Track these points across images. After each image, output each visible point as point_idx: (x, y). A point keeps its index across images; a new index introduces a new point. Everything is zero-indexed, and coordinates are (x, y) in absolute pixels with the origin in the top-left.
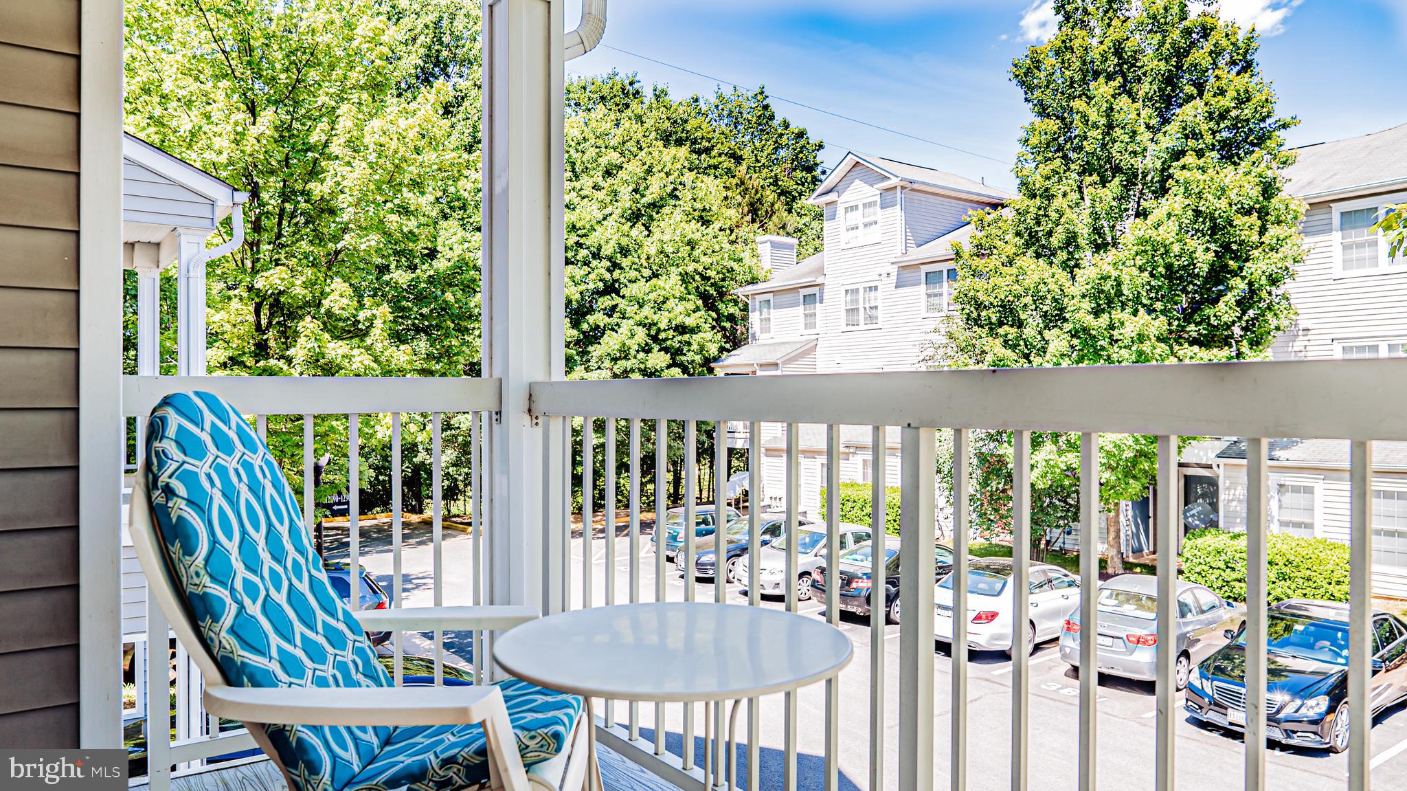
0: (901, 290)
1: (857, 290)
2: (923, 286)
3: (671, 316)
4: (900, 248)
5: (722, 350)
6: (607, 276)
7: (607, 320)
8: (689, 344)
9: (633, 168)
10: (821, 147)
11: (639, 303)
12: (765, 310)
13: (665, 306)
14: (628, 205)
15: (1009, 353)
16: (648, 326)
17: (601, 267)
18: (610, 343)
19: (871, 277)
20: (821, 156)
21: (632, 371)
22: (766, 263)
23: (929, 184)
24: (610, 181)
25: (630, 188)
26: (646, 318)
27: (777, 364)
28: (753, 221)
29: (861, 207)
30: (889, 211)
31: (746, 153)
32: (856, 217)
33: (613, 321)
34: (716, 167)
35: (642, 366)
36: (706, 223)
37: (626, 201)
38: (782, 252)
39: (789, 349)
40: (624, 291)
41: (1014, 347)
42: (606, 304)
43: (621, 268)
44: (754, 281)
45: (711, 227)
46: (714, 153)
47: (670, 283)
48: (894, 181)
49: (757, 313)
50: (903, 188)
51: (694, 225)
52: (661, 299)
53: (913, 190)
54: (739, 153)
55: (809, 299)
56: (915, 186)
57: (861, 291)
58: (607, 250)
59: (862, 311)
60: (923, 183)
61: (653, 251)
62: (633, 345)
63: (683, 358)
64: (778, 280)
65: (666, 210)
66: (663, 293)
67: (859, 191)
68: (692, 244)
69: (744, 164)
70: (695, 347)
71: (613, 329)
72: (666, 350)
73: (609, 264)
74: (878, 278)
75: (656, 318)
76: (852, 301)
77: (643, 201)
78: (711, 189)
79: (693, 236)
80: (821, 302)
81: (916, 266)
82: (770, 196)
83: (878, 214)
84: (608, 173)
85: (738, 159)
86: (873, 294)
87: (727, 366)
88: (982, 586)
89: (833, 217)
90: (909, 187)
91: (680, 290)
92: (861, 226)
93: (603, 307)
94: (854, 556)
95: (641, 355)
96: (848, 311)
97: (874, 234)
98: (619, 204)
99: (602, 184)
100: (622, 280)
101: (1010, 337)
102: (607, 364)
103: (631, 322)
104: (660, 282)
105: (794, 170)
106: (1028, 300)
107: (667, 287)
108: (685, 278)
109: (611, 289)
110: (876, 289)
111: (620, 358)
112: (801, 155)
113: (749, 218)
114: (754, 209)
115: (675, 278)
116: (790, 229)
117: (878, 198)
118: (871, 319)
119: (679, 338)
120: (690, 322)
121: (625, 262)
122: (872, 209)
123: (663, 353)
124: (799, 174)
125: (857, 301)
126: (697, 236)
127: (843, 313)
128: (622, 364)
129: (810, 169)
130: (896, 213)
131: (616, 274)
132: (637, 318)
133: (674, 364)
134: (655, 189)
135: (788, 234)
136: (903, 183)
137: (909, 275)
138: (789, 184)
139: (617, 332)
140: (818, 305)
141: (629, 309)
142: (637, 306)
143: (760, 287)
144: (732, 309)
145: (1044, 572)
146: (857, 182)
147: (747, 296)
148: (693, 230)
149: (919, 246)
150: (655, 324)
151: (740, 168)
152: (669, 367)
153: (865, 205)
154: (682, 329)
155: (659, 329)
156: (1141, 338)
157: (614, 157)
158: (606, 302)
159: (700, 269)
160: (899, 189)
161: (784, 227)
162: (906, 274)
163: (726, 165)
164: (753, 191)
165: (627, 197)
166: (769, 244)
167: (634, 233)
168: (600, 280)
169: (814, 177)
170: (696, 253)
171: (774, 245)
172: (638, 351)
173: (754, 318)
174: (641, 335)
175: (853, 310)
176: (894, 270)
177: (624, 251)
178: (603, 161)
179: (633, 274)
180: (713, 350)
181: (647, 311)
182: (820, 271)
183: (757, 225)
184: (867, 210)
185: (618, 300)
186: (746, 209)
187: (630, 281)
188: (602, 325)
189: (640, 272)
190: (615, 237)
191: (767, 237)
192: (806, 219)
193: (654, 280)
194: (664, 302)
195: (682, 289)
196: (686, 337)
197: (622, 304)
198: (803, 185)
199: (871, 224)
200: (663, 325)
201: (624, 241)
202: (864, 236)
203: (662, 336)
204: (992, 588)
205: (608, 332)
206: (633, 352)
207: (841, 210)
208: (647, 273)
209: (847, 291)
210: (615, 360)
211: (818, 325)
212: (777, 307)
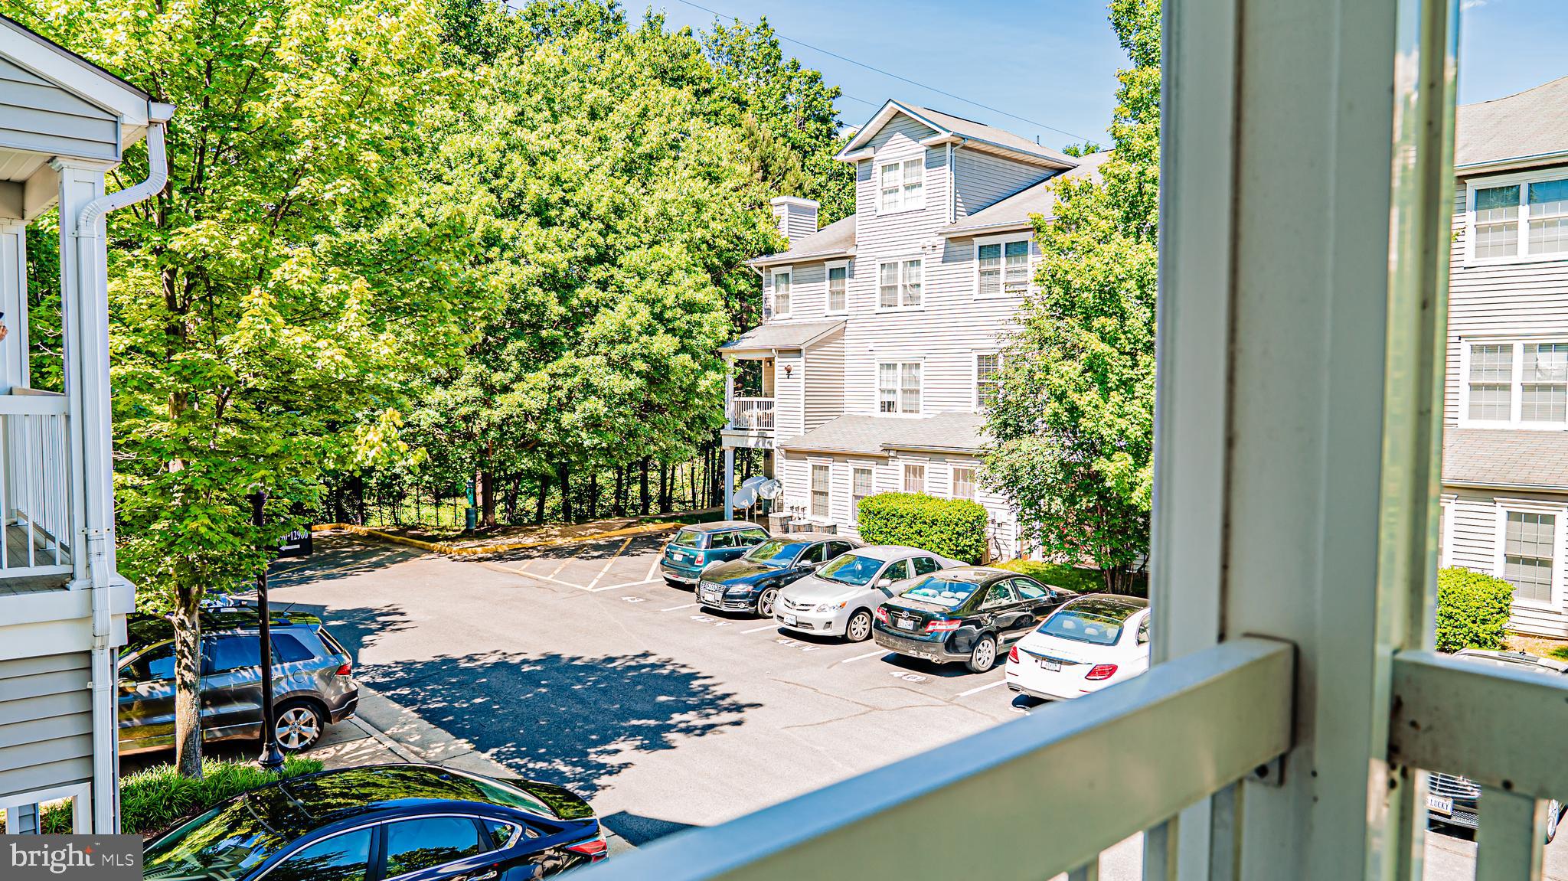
0: (950, 266)
1: (896, 264)
2: (976, 262)
3: (680, 290)
4: (948, 217)
5: (731, 333)
6: (600, 241)
7: (600, 294)
8: (699, 324)
9: (627, 109)
10: (837, 94)
11: (639, 274)
12: (783, 286)
13: (671, 278)
14: (620, 155)
15: (1105, 348)
16: (652, 303)
17: (592, 230)
18: (606, 323)
19: (912, 251)
20: (837, 105)
21: (633, 357)
22: (784, 231)
23: (983, 142)
24: (598, 124)
25: (623, 134)
26: (649, 292)
27: (799, 351)
28: (764, 179)
29: (901, 166)
30: (936, 172)
31: (750, 96)
32: (897, 178)
33: (608, 295)
34: (717, 114)
35: (646, 352)
36: (714, 179)
37: (618, 148)
38: (800, 218)
39: (812, 333)
40: (621, 260)
41: (1112, 341)
42: (599, 276)
43: (617, 232)
44: (770, 251)
45: (723, 185)
46: (715, 95)
47: (674, 252)
48: (944, 136)
49: (773, 288)
50: (953, 145)
51: (701, 184)
52: (665, 269)
53: (964, 148)
54: (744, 98)
55: (836, 274)
56: (968, 143)
57: (901, 265)
58: (600, 209)
59: (900, 289)
60: (976, 140)
61: (652, 212)
62: (634, 324)
63: (694, 342)
64: (797, 250)
65: (665, 163)
66: (668, 262)
67: (902, 148)
68: (699, 206)
69: (750, 110)
70: (706, 328)
71: (606, 306)
72: (672, 331)
73: (601, 226)
74: (920, 250)
75: (661, 292)
76: (889, 278)
77: (639, 150)
78: (721, 141)
79: (700, 196)
80: (852, 276)
81: (968, 239)
82: (782, 150)
83: (924, 174)
84: (593, 115)
85: (743, 105)
86: (914, 270)
87: (738, 352)
88: (1089, 631)
89: (868, 176)
90: (961, 145)
91: (685, 259)
92: (902, 189)
93: (595, 279)
94: (923, 590)
95: (645, 338)
96: (883, 288)
97: (918, 199)
98: (610, 153)
99: (589, 128)
100: (618, 246)
101: (1108, 329)
102: (603, 348)
103: (630, 297)
104: (663, 249)
105: (807, 119)
106: (1132, 284)
107: (672, 256)
108: (691, 246)
109: (604, 257)
110: (918, 262)
111: (620, 342)
112: (815, 103)
113: (760, 175)
114: (765, 167)
115: (678, 247)
116: (807, 188)
117: (923, 157)
118: (912, 299)
119: (688, 317)
120: (701, 297)
121: (621, 225)
122: (915, 169)
123: (670, 335)
124: (812, 125)
125: (895, 277)
126: (706, 197)
127: (878, 291)
128: (622, 348)
129: (824, 120)
130: (946, 173)
131: (611, 236)
132: (639, 292)
133: (683, 349)
134: (653, 136)
135: (805, 195)
136: (954, 139)
137: (956, 247)
138: (797, 135)
139: (613, 309)
140: (847, 280)
141: (627, 281)
142: (637, 278)
143: (777, 258)
144: (743, 286)
146: (898, 136)
147: (761, 269)
148: (698, 187)
149: (971, 214)
150: (660, 301)
151: (745, 115)
152: (676, 353)
153: (906, 164)
154: (690, 307)
155: (664, 306)
157: (603, 95)
158: (598, 272)
159: (708, 236)
160: (949, 145)
161: (800, 187)
162: (956, 245)
163: (729, 111)
164: (765, 143)
165: (620, 145)
166: (786, 207)
167: (629, 189)
168: (592, 246)
169: (829, 130)
170: (705, 216)
171: (793, 208)
172: (640, 334)
173: (770, 292)
174: (644, 313)
175: (890, 288)
176: (940, 242)
177: (619, 211)
178: (588, 98)
179: (631, 240)
180: (723, 333)
181: (650, 284)
182: (851, 239)
183: (769, 184)
184: (909, 170)
185: (614, 270)
186: (756, 164)
187: (628, 248)
188: (594, 301)
189: (638, 236)
190: (609, 193)
191: (782, 199)
192: (823, 179)
193: (656, 247)
194: (669, 274)
195: (689, 259)
196: (696, 316)
197: (619, 275)
198: (817, 138)
199: (914, 187)
200: (669, 301)
201: (619, 199)
202: (905, 201)
203: (668, 314)
204: (1104, 634)
205: (602, 309)
206: (634, 334)
207: (877, 168)
208: (646, 238)
209: (883, 265)
210: (612, 342)
211: (847, 305)
212: (797, 282)
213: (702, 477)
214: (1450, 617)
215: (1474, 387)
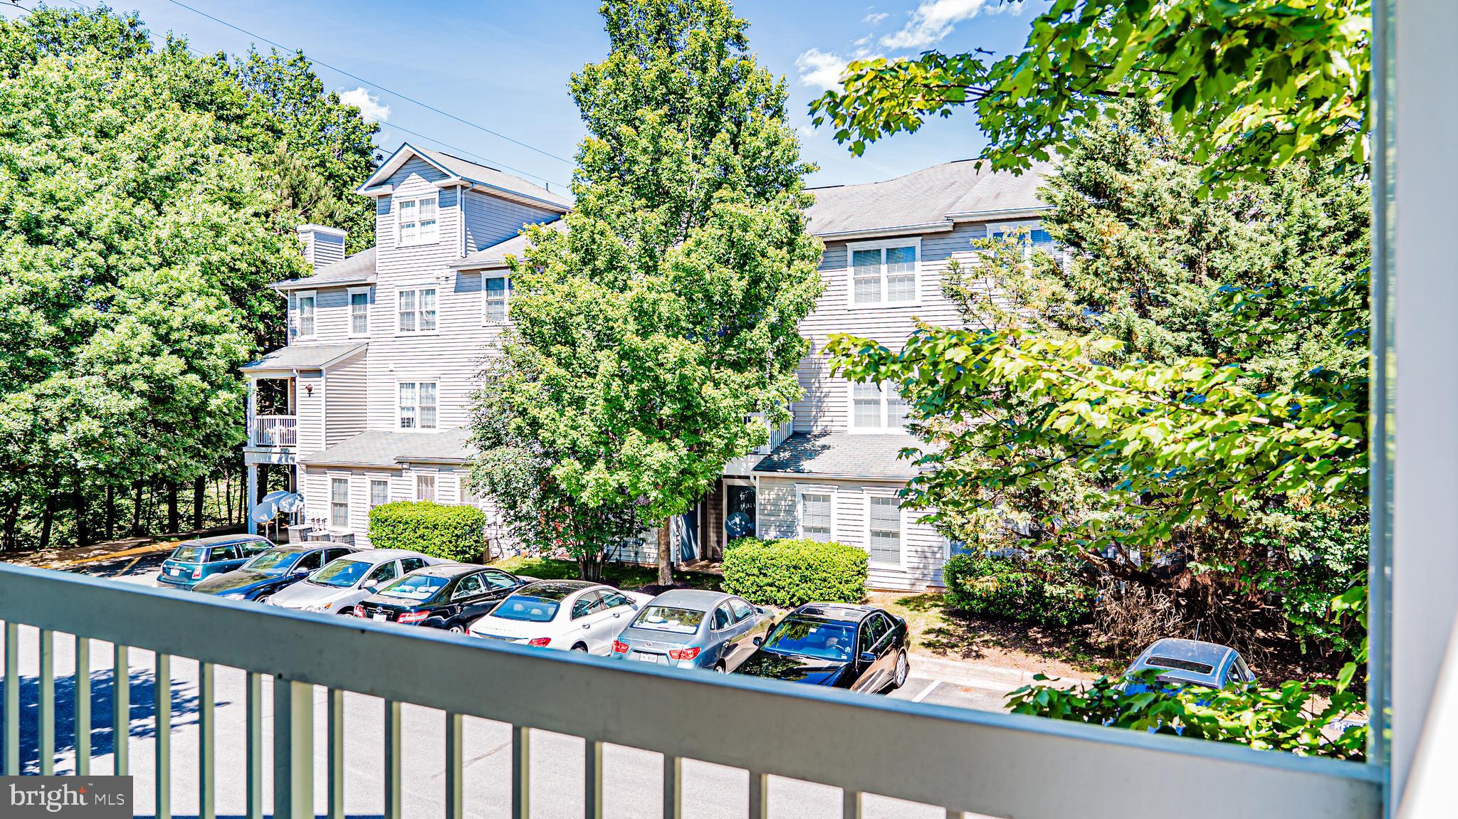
0: (462, 295)
1: (413, 292)
2: (484, 293)
3: (188, 312)
4: (459, 251)
5: (252, 353)
6: (100, 261)
7: (98, 314)
8: (211, 346)
9: (140, 131)
10: (376, 129)
11: (143, 296)
12: (306, 308)
13: (179, 301)
14: (131, 175)
15: (562, 372)
16: (155, 325)
17: (91, 251)
18: (103, 343)
19: (427, 280)
20: (376, 140)
21: (134, 377)
22: (310, 258)
23: (490, 186)
24: (107, 143)
25: (135, 156)
26: (154, 314)
27: (320, 371)
28: (295, 206)
29: (417, 203)
30: (448, 211)
31: (286, 126)
32: (413, 214)
33: (108, 316)
34: (249, 140)
35: (147, 372)
36: (235, 205)
37: (129, 169)
38: (325, 244)
39: (335, 353)
40: (122, 280)
41: (567, 366)
42: (98, 295)
43: (119, 253)
44: (294, 276)
45: (242, 211)
46: (247, 122)
47: (187, 274)
48: (453, 180)
49: (298, 311)
50: (463, 187)
51: (220, 207)
52: (174, 292)
53: (474, 190)
54: (279, 126)
55: (359, 299)
56: (476, 187)
57: (417, 293)
58: (101, 230)
59: (417, 315)
60: (485, 185)
61: (164, 234)
62: (135, 346)
63: (204, 363)
64: (323, 276)
65: (183, 186)
66: (177, 285)
67: (416, 187)
68: (217, 230)
69: (285, 140)
70: (218, 350)
71: (106, 326)
72: (179, 353)
73: (102, 246)
74: (434, 280)
75: (166, 314)
76: (407, 304)
77: (153, 172)
78: (241, 167)
79: (219, 220)
80: (373, 302)
81: (476, 272)
82: (315, 178)
83: (436, 212)
84: (102, 134)
85: (278, 134)
86: (430, 297)
87: (262, 371)
88: (535, 611)
89: (387, 211)
90: (470, 188)
91: (199, 282)
92: (418, 224)
93: (94, 298)
94: (403, 587)
95: (146, 359)
96: (402, 314)
97: (432, 235)
98: (119, 173)
99: (96, 146)
100: (121, 267)
101: (563, 355)
102: (99, 368)
103: (133, 318)
104: (174, 272)
105: (346, 150)
106: (581, 318)
107: (182, 278)
108: (207, 269)
109: (105, 277)
110: (433, 291)
111: (118, 362)
112: (353, 137)
113: (289, 202)
114: (295, 195)
115: (193, 268)
116: (339, 218)
117: (437, 196)
118: (428, 324)
119: (197, 339)
120: (212, 320)
121: (126, 246)
122: (430, 207)
123: (175, 356)
124: (350, 157)
125: (413, 304)
126: (225, 220)
127: (397, 317)
128: (120, 369)
129: (363, 153)
130: (457, 212)
131: (113, 259)
132: (142, 313)
133: (191, 368)
134: (169, 159)
135: (337, 224)
136: (463, 183)
137: (467, 280)
138: (337, 166)
139: (113, 330)
140: (369, 306)
141: (130, 302)
142: (140, 300)
143: (301, 282)
144: (267, 307)
145: (596, 592)
146: (414, 176)
147: (286, 292)
148: (217, 212)
149: (480, 250)
150: (165, 322)
151: (280, 143)
152: (183, 373)
153: (422, 202)
154: (202, 329)
155: (171, 328)
156: (683, 362)
157: (113, 115)
158: (98, 292)
159: (228, 259)
160: (459, 188)
161: (331, 216)
162: (466, 278)
163: (262, 138)
164: (295, 172)
165: (131, 166)
166: (312, 234)
167: (138, 211)
168: (90, 266)
169: (368, 162)
170: (221, 241)
171: (319, 236)
172: (141, 354)
173: (295, 317)
174: (146, 335)
175: (408, 314)
176: (453, 274)
177: (125, 232)
178: (97, 117)
179: (136, 261)
180: (243, 353)
181: (153, 306)
182: (372, 268)
183: (299, 211)
184: (424, 208)
185: (114, 291)
186: (286, 192)
187: (133, 269)
188: (92, 321)
189: (145, 258)
190: (113, 214)
191: (310, 226)
192: (359, 208)
193: (165, 270)
194: (179, 296)
195: (203, 282)
196: (207, 338)
197: (121, 296)
198: (355, 168)
199: (428, 223)
200: (176, 323)
201: (125, 220)
202: (420, 236)
203: (175, 336)
204: (545, 613)
205: (101, 330)
206: (135, 355)
207: (395, 204)
208: (156, 260)
209: (401, 293)
210: (110, 364)
211: (369, 328)
212: (319, 306)
213: (238, 493)
214: (825, 580)
215: (857, 402)
